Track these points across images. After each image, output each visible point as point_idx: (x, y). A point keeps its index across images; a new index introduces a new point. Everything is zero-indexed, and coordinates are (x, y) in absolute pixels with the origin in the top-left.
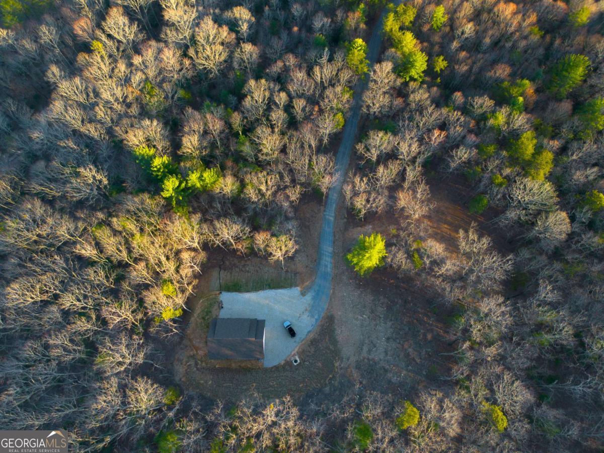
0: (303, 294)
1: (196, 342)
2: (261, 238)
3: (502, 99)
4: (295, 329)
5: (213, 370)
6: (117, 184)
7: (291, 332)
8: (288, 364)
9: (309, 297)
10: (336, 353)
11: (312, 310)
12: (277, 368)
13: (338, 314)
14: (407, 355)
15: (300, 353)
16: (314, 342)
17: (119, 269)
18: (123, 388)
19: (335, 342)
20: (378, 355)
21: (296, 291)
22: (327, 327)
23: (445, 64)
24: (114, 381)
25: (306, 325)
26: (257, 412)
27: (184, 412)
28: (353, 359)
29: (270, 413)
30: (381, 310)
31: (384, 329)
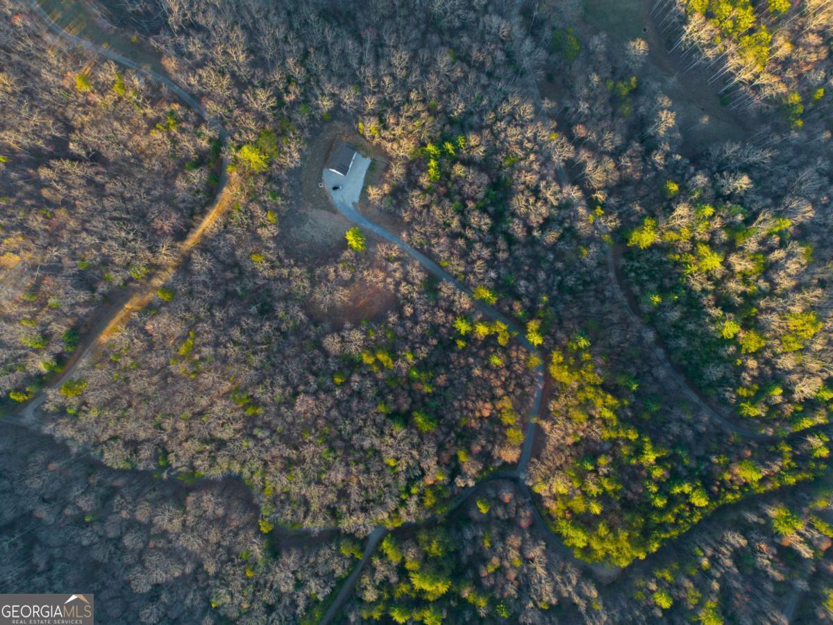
0: (354, 203)
1: (351, 137)
2: (386, 187)
3: (422, 365)
4: (337, 191)
5: (333, 141)
6: (451, 122)
7: (335, 188)
8: (321, 181)
9: (351, 206)
10: (316, 206)
11: (343, 204)
12: (321, 174)
13: (336, 217)
14: (301, 242)
15: (324, 189)
16: (326, 198)
17: (397, 110)
18: (333, 95)
19: (322, 208)
20: (307, 227)
21: (357, 200)
22: (332, 209)
23: (460, 348)
24: (337, 92)
25: (336, 197)
26: (300, 151)
27: (312, 118)
28: (309, 213)
29: (296, 155)
30: (329, 241)
31: (319, 238)
